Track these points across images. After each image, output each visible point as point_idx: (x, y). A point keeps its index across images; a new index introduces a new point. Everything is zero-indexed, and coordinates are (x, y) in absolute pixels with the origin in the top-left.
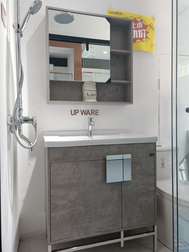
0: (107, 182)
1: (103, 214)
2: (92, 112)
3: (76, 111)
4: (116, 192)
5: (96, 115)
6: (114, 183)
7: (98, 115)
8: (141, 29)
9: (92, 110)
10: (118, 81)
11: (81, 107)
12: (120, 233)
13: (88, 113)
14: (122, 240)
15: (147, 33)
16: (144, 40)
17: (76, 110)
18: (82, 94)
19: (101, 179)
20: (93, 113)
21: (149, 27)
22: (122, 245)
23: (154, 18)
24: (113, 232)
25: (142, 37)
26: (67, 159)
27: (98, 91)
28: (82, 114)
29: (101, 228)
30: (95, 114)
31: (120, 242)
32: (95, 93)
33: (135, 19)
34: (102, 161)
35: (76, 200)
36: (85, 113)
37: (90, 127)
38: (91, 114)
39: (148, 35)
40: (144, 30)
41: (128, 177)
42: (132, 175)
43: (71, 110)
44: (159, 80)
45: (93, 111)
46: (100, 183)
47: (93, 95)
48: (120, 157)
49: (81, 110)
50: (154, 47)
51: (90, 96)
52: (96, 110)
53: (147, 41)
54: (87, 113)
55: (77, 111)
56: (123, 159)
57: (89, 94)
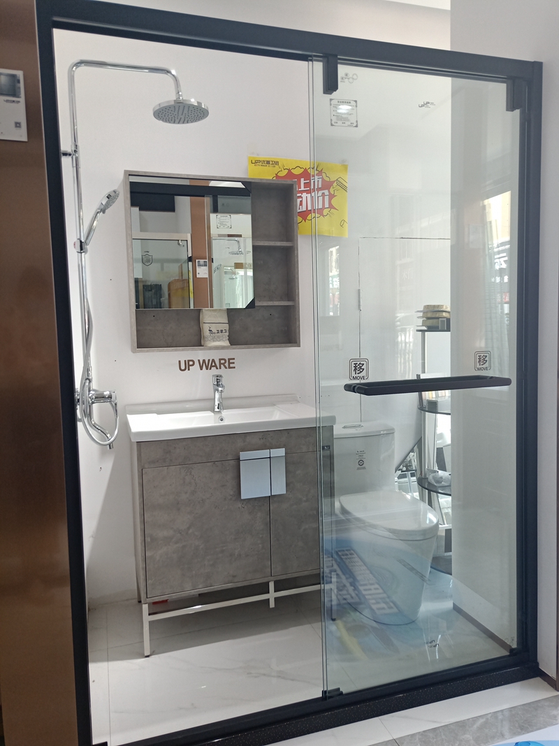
0: (242, 498)
1: (236, 554)
2: (220, 364)
3: (189, 363)
4: (259, 514)
5: (230, 368)
6: (255, 499)
7: (234, 368)
8: (319, 189)
9: (220, 360)
10: (270, 303)
11: (198, 354)
12: (267, 584)
13: (213, 364)
14: (272, 596)
15: (331, 196)
16: (325, 212)
17: (189, 361)
18: (200, 330)
19: (232, 493)
20: (223, 364)
21: (335, 184)
22: (272, 605)
23: (345, 167)
24: (255, 582)
25: (320, 207)
26: (171, 460)
27: (231, 322)
28: (201, 369)
29: (234, 576)
30: (227, 367)
31: (269, 599)
32: (226, 327)
33: (306, 170)
34: (232, 462)
35: (189, 528)
36: (207, 365)
37: (217, 395)
38: (218, 367)
39: (334, 202)
40: (326, 192)
41: (280, 488)
42: (287, 485)
43: (180, 361)
44: (359, 290)
45: (222, 362)
46: (231, 499)
47: (222, 331)
48: (265, 453)
49: (199, 361)
50: (346, 225)
51: (215, 333)
52: (229, 359)
53: (333, 214)
54: (212, 366)
55: (191, 363)
56: (270, 458)
57: (214, 330)
